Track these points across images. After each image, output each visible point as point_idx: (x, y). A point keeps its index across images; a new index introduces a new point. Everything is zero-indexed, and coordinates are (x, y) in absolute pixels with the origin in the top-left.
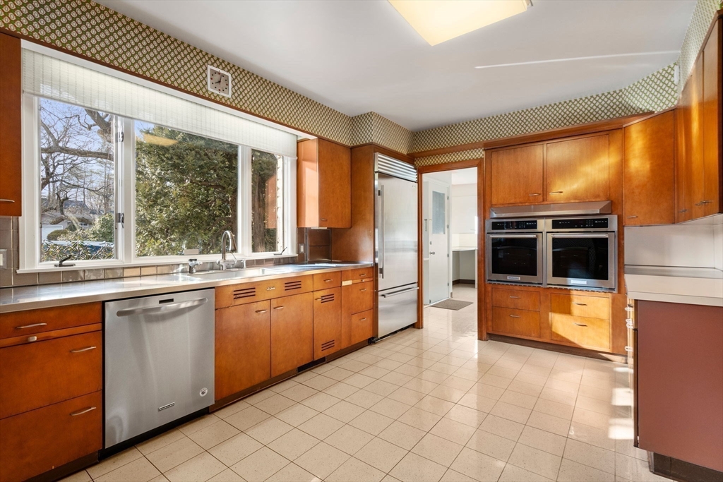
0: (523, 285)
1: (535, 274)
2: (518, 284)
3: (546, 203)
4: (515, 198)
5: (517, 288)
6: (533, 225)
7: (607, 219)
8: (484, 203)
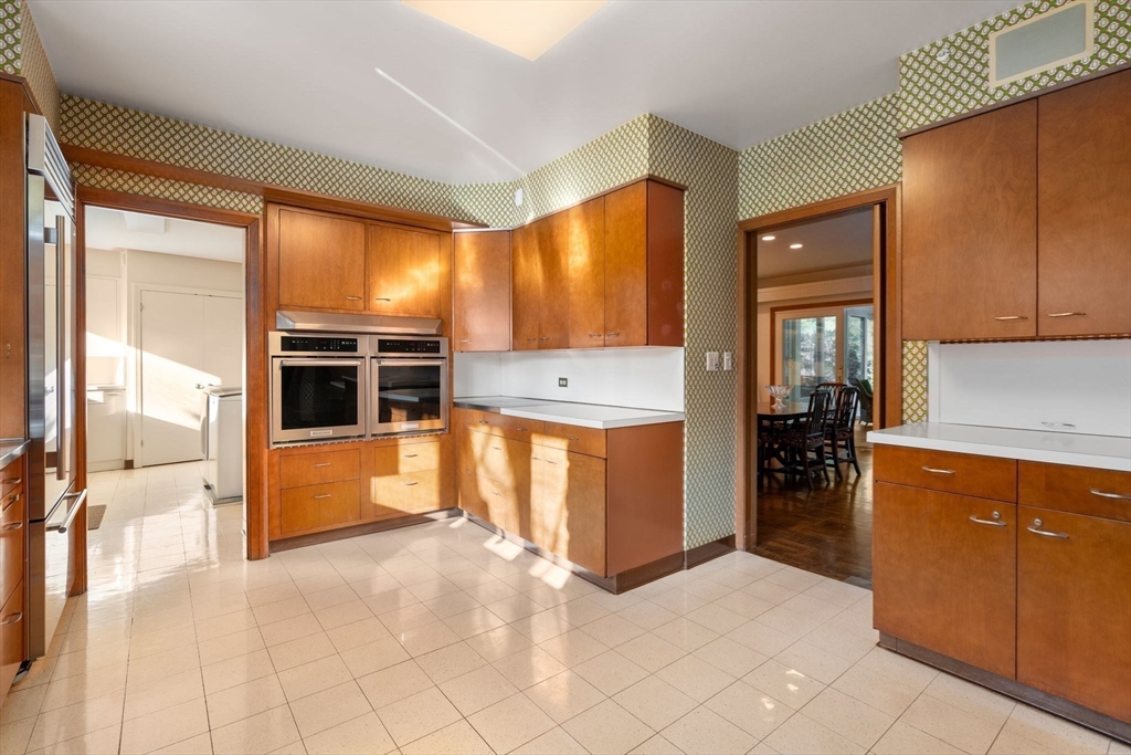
0: (336, 442)
1: (354, 421)
2: (329, 442)
3: (368, 313)
4: (322, 299)
5: (326, 448)
6: (351, 346)
7: (438, 342)
8: (265, 299)
